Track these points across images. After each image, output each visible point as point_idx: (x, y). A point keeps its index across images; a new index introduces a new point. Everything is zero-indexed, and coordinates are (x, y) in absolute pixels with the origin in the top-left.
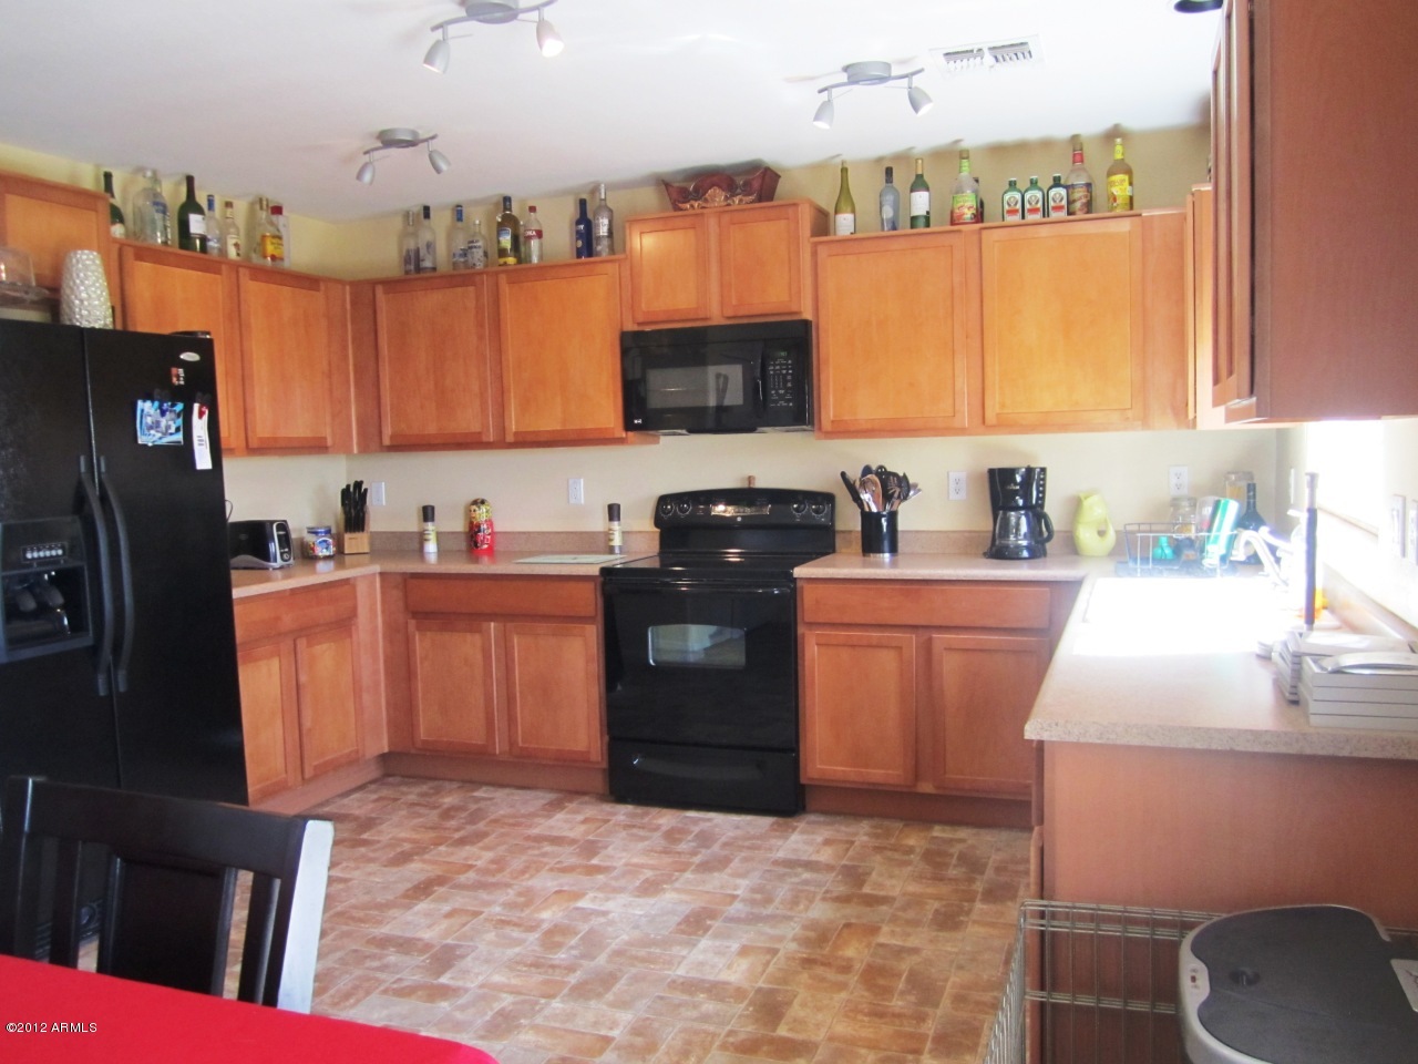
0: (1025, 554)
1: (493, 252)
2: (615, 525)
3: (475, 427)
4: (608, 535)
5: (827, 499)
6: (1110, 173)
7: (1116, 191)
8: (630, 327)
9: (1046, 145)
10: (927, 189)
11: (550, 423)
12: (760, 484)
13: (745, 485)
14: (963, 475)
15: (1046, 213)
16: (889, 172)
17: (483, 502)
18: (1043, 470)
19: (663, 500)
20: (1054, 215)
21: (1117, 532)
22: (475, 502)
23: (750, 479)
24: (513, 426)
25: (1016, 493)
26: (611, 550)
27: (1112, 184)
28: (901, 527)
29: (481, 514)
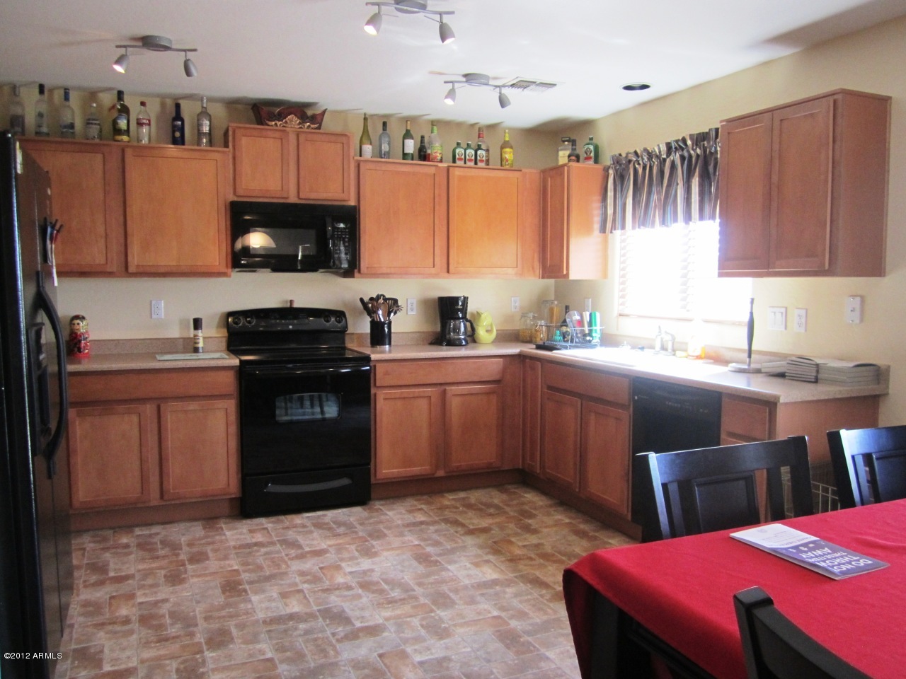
0: (464, 343)
2: (200, 333)
3: (100, 259)
4: (194, 340)
5: (340, 315)
6: (502, 148)
7: (507, 156)
8: (232, 198)
9: (459, 125)
10: (413, 138)
11: (167, 260)
12: (296, 305)
13: (288, 305)
14: (415, 302)
15: (476, 163)
16: (385, 124)
17: (83, 318)
18: (466, 299)
19: (230, 314)
20: (480, 164)
21: (497, 330)
22: (77, 317)
23: (291, 302)
24: (135, 260)
25: (459, 310)
26: (196, 350)
27: (506, 153)
28: (393, 331)
29: (82, 327)
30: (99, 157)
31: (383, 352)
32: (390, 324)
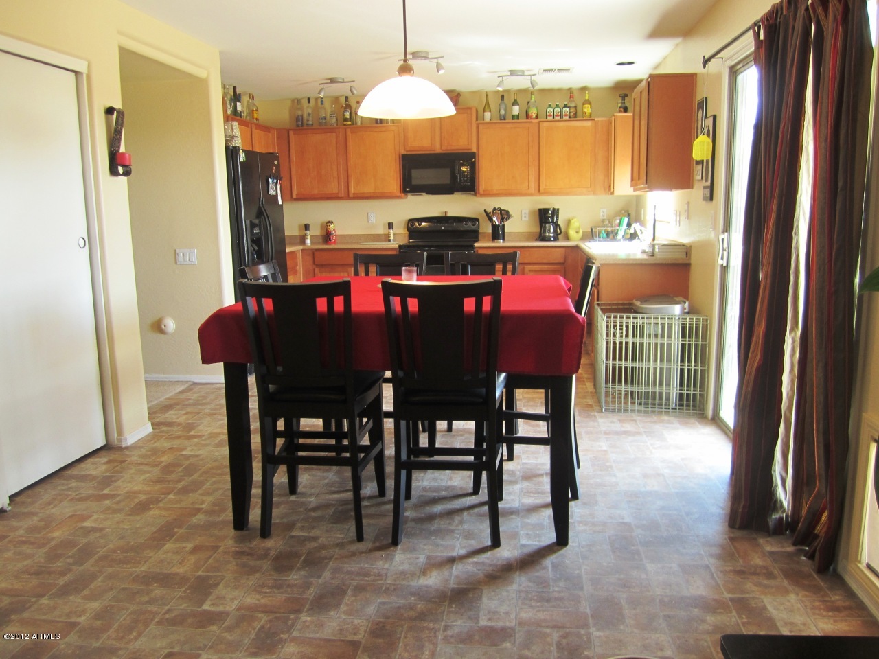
0: (552, 239)
1: (341, 119)
2: (391, 231)
3: (335, 191)
4: (388, 235)
5: (477, 220)
6: (584, 104)
7: (586, 110)
8: (403, 152)
9: (560, 90)
10: (518, 105)
11: (368, 190)
12: (449, 214)
13: (444, 215)
14: (527, 211)
15: (562, 117)
16: (503, 96)
17: (332, 222)
18: (558, 209)
19: (411, 221)
20: (565, 118)
21: (583, 232)
22: (329, 222)
23: (446, 213)
24: (352, 190)
25: (549, 217)
26: (390, 241)
27: (585, 108)
28: (506, 231)
29: (332, 227)
30: (334, 134)
31: (500, 243)
32: (504, 226)
